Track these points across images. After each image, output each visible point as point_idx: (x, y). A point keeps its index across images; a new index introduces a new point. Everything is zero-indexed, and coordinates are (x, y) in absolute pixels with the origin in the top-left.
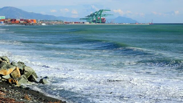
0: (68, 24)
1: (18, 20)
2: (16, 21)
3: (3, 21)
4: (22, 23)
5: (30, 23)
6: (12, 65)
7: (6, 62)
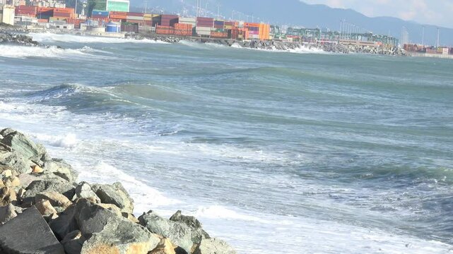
0: (419, 55)
1: (187, 20)
2: (176, 25)
3: (117, 19)
4: (205, 36)
5: (240, 39)
6: (146, 228)
7: (118, 211)
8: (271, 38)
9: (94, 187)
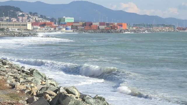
0: (183, 31)
1: (96, 24)
2: (91, 26)
3: (69, 25)
4: (103, 29)
5: (116, 30)
6: (85, 102)
7: (74, 97)
8: (127, 28)
9: (65, 88)
